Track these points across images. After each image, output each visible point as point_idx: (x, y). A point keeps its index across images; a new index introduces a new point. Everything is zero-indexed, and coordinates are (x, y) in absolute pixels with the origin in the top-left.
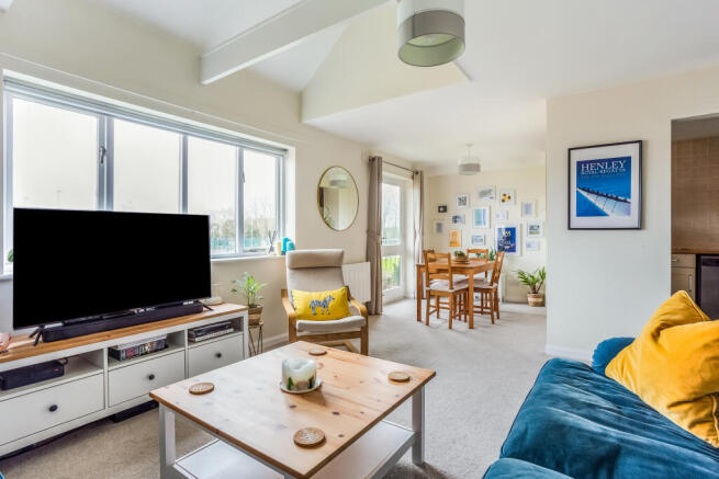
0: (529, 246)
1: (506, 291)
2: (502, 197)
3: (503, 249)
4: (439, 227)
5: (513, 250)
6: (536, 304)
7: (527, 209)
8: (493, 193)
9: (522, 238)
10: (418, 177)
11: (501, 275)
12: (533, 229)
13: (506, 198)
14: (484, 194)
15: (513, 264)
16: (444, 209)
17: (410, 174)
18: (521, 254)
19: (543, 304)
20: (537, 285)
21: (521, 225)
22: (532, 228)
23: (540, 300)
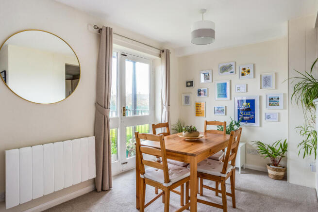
0: (268, 117)
1: (245, 159)
2: (242, 71)
3: (243, 121)
4: (187, 100)
5: (252, 120)
6: (277, 178)
7: (266, 81)
8: (233, 67)
9: (262, 109)
10: (164, 55)
11: (241, 145)
12: (273, 101)
13: (245, 72)
14: (224, 69)
15: (252, 135)
16: (190, 84)
17: (158, 52)
18: (261, 126)
19: (285, 178)
20: (278, 157)
21: (260, 97)
22: (271, 99)
23: (282, 174)
